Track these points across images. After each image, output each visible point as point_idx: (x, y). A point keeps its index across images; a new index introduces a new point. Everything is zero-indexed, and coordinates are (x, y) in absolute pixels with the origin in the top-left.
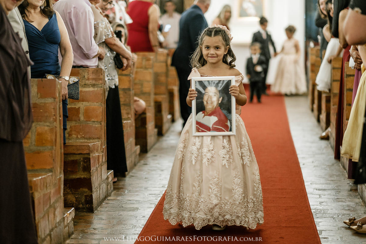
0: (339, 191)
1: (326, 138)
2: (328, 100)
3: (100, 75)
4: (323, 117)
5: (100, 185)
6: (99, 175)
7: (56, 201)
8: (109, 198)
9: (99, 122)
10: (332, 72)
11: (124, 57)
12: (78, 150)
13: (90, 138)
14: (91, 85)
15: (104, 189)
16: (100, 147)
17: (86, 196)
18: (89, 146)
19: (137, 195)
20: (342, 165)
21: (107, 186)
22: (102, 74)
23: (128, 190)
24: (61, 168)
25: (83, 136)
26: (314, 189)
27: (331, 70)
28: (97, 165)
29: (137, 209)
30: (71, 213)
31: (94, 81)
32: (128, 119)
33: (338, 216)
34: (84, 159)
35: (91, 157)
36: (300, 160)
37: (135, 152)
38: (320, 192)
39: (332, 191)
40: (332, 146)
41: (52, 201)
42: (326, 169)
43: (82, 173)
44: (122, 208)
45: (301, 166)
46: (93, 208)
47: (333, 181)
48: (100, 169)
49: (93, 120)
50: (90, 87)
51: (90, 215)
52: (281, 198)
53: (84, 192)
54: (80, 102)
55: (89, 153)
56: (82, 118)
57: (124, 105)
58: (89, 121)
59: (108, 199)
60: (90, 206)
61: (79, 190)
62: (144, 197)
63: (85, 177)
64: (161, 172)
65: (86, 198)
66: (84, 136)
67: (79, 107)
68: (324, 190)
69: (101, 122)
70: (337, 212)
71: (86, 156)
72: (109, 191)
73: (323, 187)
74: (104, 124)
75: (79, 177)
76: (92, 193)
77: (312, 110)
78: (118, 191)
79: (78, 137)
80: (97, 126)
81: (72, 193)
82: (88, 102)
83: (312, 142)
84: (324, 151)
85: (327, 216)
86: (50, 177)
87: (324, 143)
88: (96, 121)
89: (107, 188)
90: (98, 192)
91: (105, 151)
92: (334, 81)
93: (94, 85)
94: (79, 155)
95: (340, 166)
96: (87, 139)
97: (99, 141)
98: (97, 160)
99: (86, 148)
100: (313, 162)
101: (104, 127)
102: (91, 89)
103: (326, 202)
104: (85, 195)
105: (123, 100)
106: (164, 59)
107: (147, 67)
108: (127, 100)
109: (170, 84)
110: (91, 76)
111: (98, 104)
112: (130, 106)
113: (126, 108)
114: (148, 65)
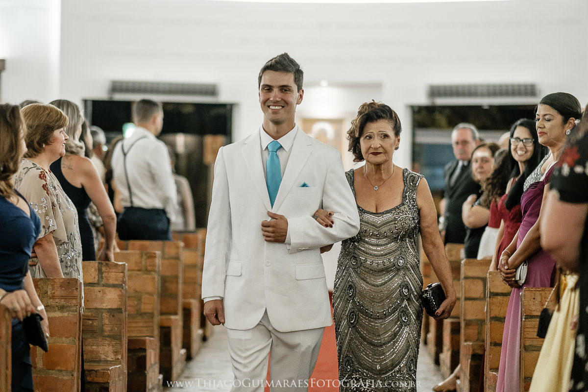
14: (57, 306)
31: (63, 300)
50: (55, 311)
102: (57, 314)
105: (109, 329)
106: (178, 254)
107: (149, 268)
108: (116, 329)
109: (185, 295)
110: (58, 292)
111: (68, 340)
112: (121, 339)
113: (113, 343)
114: (150, 266)
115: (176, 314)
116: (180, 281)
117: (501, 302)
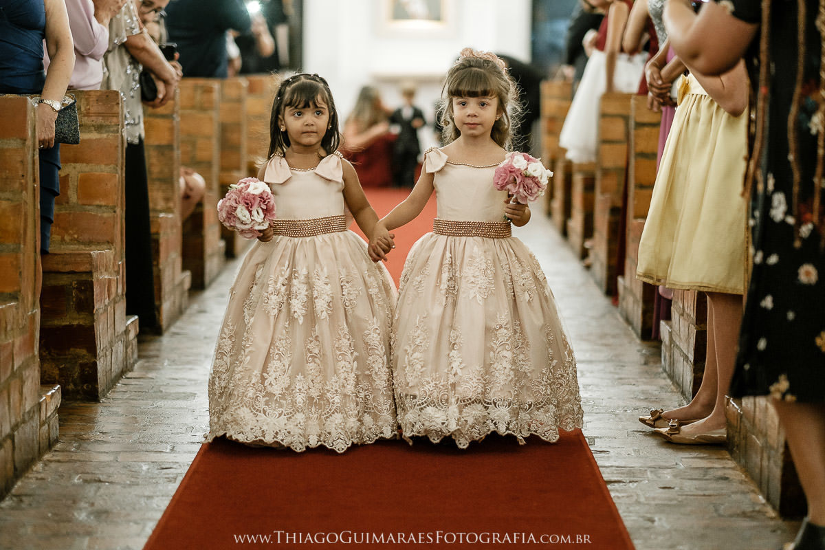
0: (621, 364)
3: (113, 106)
5: (111, 344)
6: (110, 322)
7: (25, 366)
8: (130, 375)
9: (112, 208)
11: (160, 78)
12: (67, 264)
13: (90, 243)
14: (93, 126)
15: (119, 353)
16: (112, 261)
17: (82, 366)
18: (90, 255)
19: (191, 369)
21: (126, 348)
22: (117, 104)
23: (168, 360)
24: (34, 295)
25: (76, 236)
28: (107, 301)
29: (194, 395)
30: (53, 397)
31: (101, 118)
32: (168, 210)
33: (626, 411)
34: (80, 283)
35: (95, 280)
37: (182, 283)
39: (607, 364)
41: (17, 364)
43: (76, 315)
44: (159, 394)
46: (98, 392)
47: (606, 345)
48: (113, 310)
49: (98, 203)
50: (90, 132)
51: (91, 407)
53: (78, 357)
54: (69, 164)
55: (91, 272)
56: (73, 198)
57: (160, 180)
58: (89, 205)
59: (128, 376)
60: (90, 386)
61: (67, 353)
63: (82, 323)
65: (82, 371)
66: (78, 237)
67: (68, 175)
69: (115, 207)
70: (621, 403)
71: (84, 277)
72: (130, 359)
75: (68, 323)
76: (96, 358)
77: (549, 214)
78: (148, 362)
79: (64, 240)
80: (105, 215)
81: (53, 359)
82: (88, 164)
84: (582, 290)
85: (602, 411)
86: (14, 310)
88: (105, 206)
89: (126, 352)
90: (109, 357)
91: (123, 271)
92: (605, 141)
93: (99, 128)
94: (69, 276)
95: (617, 318)
96: (84, 243)
97: (110, 249)
98: (107, 289)
99: (85, 259)
102: (94, 136)
103: (597, 386)
104: (80, 363)
105: (157, 170)
106: (240, 95)
107: (206, 105)
108: (166, 170)
109: (250, 152)
110: (94, 108)
111: (108, 168)
112: (172, 182)
113: (163, 187)
114: (207, 102)
115: (239, 168)
116: (244, 130)
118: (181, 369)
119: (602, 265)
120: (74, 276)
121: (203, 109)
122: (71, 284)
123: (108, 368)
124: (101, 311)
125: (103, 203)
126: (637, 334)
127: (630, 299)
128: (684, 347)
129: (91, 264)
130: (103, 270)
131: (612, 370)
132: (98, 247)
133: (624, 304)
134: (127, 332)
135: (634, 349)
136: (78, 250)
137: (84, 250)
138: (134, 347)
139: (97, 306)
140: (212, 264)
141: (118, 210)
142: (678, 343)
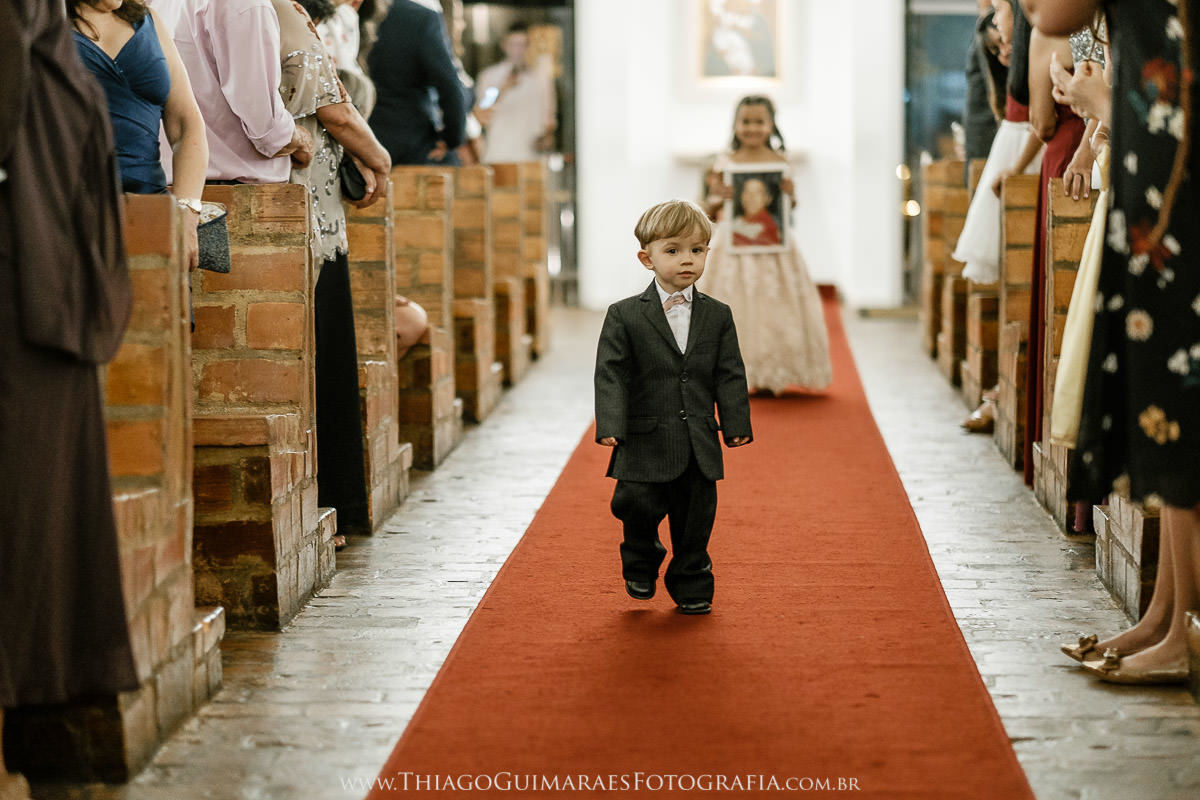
0: (1037, 569)
1: (986, 428)
2: (990, 311)
3: (295, 207)
4: (972, 366)
5: (297, 549)
6: (296, 516)
7: (171, 580)
8: (324, 592)
9: (296, 354)
10: (1004, 218)
12: (232, 433)
13: (265, 404)
14: (268, 235)
15: (308, 562)
16: (297, 429)
17: (256, 580)
18: (265, 420)
19: (412, 583)
20: (1039, 500)
21: (319, 555)
22: (304, 203)
23: (380, 570)
24: (184, 477)
25: (245, 394)
26: (959, 565)
27: (1001, 212)
28: (290, 485)
29: (415, 620)
30: (212, 625)
31: (279, 224)
32: (379, 355)
33: (1042, 637)
34: (252, 461)
35: (272, 457)
36: (909, 488)
37: (399, 460)
38: (979, 573)
39: (1016, 570)
40: (1005, 448)
41: (160, 578)
42: (992, 510)
43: (245, 507)
44: (366, 619)
45: (914, 502)
46: (277, 617)
47: (1014, 542)
48: (298, 500)
49: (276, 345)
51: (269, 638)
52: (861, 588)
53: (250, 567)
54: (234, 291)
55: (266, 445)
56: (241, 340)
57: (366, 312)
58: (264, 349)
59: (321, 595)
60: (267, 610)
61: (234, 561)
62: (434, 588)
63: (254, 518)
64: (480, 523)
65: (256, 587)
66: (249, 395)
67: (234, 306)
68: (992, 567)
69: (300, 351)
70: (1035, 625)
71: (257, 453)
72: (324, 570)
73: (987, 558)
74: (309, 359)
75: (234, 519)
76: (275, 568)
77: (935, 354)
78: (352, 574)
79: (229, 400)
80: (287, 363)
81: (214, 571)
82: (261, 290)
83: (942, 441)
84: (981, 463)
85: (1008, 637)
86: (155, 501)
87: (978, 442)
88: (286, 350)
89: (319, 560)
90: (294, 567)
91: (313, 443)
92: (1011, 246)
93: (277, 239)
94: (238, 450)
95: (1032, 503)
96: (256, 404)
97: (293, 412)
98: (289, 469)
99: (258, 427)
100: (948, 493)
101: (311, 368)
102: (270, 250)
103: (1000, 600)
104: (253, 577)
105: (364, 298)
106: (482, 188)
107: (432, 204)
108: (376, 298)
109: (498, 270)
110: (269, 210)
111: (290, 296)
112: (384, 315)
113: (372, 322)
114: (434, 199)
115: (482, 296)
116: (489, 238)
117: (1074, 234)
118: (399, 584)
119: (1010, 425)
120: (242, 451)
121: (428, 209)
122: (238, 463)
123: (293, 583)
124: (282, 501)
125: (283, 346)
126: (1061, 526)
127: (1050, 474)
128: (1126, 542)
129: (267, 434)
130: (284, 442)
131: (1024, 578)
132: (278, 409)
133: (1042, 481)
134: (319, 531)
135: (1056, 547)
136: (248, 413)
137: (256, 414)
138: (330, 553)
139: (275, 495)
140: (444, 432)
141: (305, 357)
142: (1118, 538)
